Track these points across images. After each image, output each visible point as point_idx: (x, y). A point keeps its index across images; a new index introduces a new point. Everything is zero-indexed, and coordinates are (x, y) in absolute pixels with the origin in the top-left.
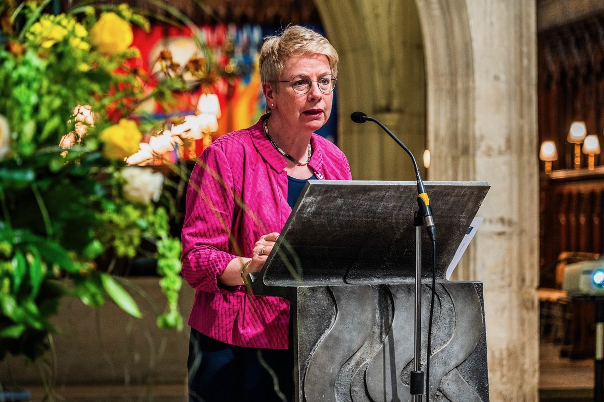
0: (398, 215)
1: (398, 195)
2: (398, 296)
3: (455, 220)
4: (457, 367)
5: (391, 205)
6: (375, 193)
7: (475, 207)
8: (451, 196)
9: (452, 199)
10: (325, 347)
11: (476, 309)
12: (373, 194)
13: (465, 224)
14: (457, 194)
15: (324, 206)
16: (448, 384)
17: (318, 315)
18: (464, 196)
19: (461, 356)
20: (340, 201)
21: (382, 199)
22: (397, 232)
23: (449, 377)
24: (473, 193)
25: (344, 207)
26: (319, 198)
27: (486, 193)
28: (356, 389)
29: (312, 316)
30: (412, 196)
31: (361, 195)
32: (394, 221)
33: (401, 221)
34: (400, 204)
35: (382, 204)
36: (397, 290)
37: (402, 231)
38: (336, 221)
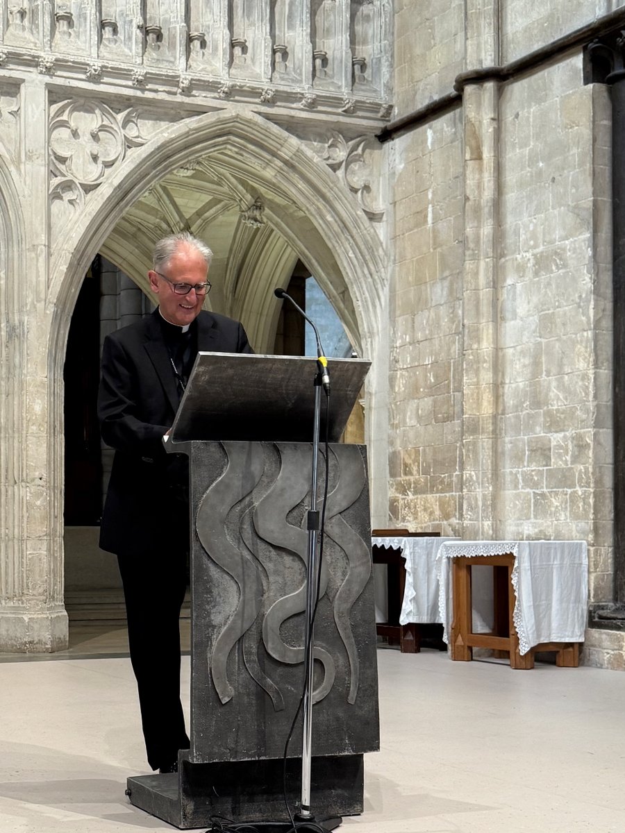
0: (287, 386)
1: (284, 368)
2: (285, 452)
3: (342, 393)
4: (340, 513)
5: (280, 376)
6: (263, 365)
7: (359, 381)
8: (335, 371)
9: (336, 373)
10: (216, 490)
11: (359, 466)
12: (260, 366)
13: (352, 396)
14: (340, 368)
15: (217, 376)
16: (331, 527)
17: (211, 465)
18: (347, 370)
19: (344, 505)
20: (231, 372)
21: (270, 371)
22: (289, 402)
23: (333, 521)
24: (356, 368)
25: (235, 377)
26: (211, 367)
27: (369, 369)
28: (245, 527)
29: (205, 465)
30: (298, 369)
31: (249, 367)
32: (284, 391)
33: (291, 392)
34: (288, 376)
35: (271, 375)
36: (285, 447)
37: (293, 401)
38: (230, 390)
